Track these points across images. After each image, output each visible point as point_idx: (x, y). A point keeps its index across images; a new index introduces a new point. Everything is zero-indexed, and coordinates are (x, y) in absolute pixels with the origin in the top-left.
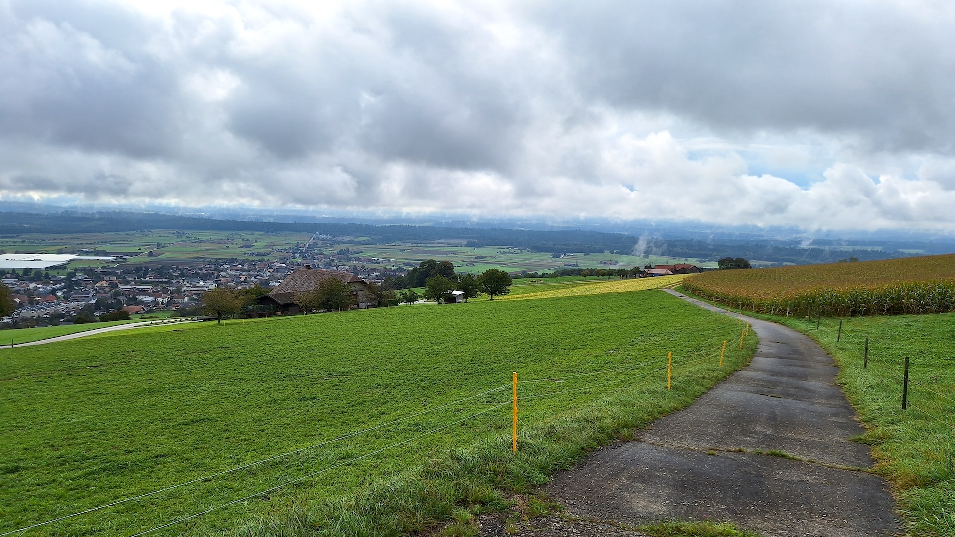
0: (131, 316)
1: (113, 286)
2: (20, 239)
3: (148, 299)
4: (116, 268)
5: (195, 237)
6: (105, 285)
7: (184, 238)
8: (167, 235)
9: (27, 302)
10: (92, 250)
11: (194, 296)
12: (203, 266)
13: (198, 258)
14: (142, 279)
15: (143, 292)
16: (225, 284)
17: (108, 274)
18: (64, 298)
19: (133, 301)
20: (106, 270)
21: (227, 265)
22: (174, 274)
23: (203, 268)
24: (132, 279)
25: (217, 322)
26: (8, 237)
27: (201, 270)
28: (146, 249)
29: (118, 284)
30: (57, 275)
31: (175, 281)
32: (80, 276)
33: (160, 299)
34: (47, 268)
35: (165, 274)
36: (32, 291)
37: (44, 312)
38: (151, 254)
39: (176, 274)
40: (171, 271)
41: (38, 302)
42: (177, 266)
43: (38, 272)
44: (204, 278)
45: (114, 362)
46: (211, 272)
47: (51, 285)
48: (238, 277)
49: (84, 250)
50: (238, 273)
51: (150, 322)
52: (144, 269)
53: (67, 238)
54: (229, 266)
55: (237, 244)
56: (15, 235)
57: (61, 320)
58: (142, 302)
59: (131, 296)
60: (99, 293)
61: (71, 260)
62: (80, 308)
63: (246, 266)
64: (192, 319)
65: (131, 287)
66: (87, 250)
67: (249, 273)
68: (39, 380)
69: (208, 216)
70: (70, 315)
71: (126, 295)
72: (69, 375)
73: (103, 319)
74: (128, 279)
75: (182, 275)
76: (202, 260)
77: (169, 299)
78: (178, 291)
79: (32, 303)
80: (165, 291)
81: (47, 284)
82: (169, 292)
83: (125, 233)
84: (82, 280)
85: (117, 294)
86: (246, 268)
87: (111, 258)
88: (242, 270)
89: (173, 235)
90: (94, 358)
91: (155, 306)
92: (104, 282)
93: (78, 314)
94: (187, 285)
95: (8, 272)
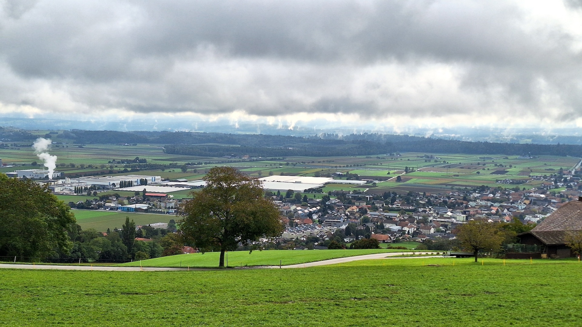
0: (380, 245)
1: (363, 211)
2: (285, 161)
3: (395, 228)
4: (367, 193)
5: (444, 162)
6: (355, 211)
7: (432, 162)
8: (416, 158)
9: (288, 224)
10: (345, 173)
11: (441, 228)
12: (451, 193)
13: (447, 185)
14: (390, 206)
15: (390, 220)
16: (474, 215)
17: (359, 199)
18: (319, 221)
19: (381, 228)
20: (356, 195)
21: (477, 194)
22: (421, 202)
23: (451, 196)
24: (381, 205)
25: (472, 260)
26: (275, 160)
27: (449, 198)
28: (394, 173)
29: (367, 209)
30: (313, 198)
31: (422, 209)
32: (333, 200)
33: (406, 229)
34: (305, 191)
35: (412, 202)
36: (293, 213)
37: (301, 235)
38: (399, 179)
39: (423, 202)
40: (419, 198)
41: (297, 225)
42: (425, 194)
43: (298, 194)
44: (453, 207)
45: (377, 296)
46: (460, 201)
47: (309, 208)
48: (488, 208)
49: (338, 173)
50: (489, 204)
51: (401, 254)
52: (392, 195)
53: (324, 161)
54: (480, 195)
55: (488, 169)
56: (281, 158)
57: (315, 244)
58: (389, 231)
59: (379, 224)
60: (350, 218)
61: (326, 184)
62: (332, 233)
63: (498, 195)
64: (444, 253)
65: (379, 214)
66: (341, 174)
67: (501, 204)
68: (311, 307)
69: (459, 138)
70: (323, 240)
71: (374, 222)
72: (337, 305)
73: (356, 246)
74: (376, 205)
75: (429, 203)
76: (450, 187)
77: (415, 229)
78: (425, 221)
79: (292, 224)
80: (411, 219)
81: (304, 206)
82: (416, 222)
83: (376, 156)
84: (335, 204)
85: (366, 221)
86: (498, 197)
87: (362, 182)
88: (494, 200)
89: (421, 159)
90: (356, 288)
91: (401, 236)
92: (354, 207)
93: (331, 239)
94: (434, 215)
95: (274, 194)
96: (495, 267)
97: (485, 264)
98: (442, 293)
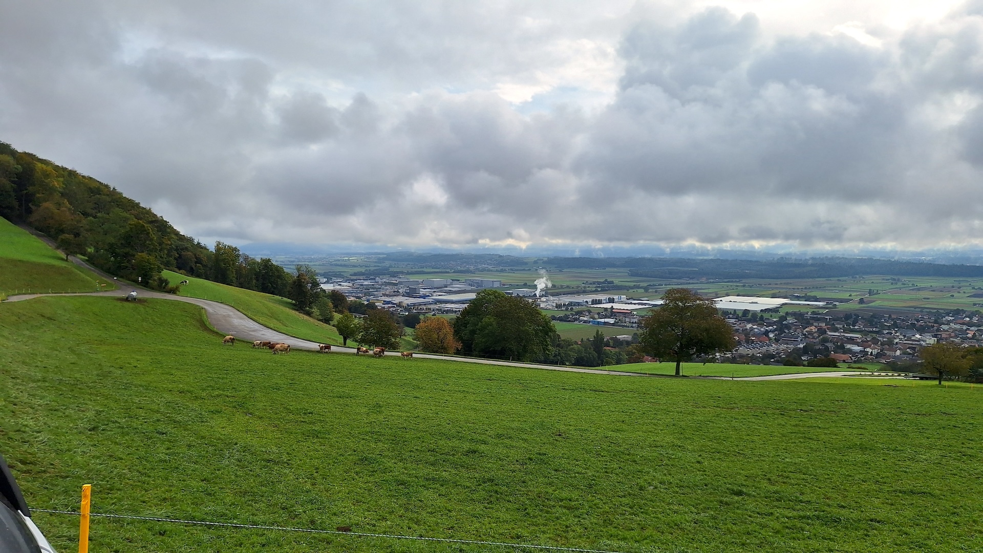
0: (838, 364)
1: (822, 331)
2: (742, 283)
3: (856, 348)
4: (826, 314)
5: (913, 285)
6: (814, 330)
7: (899, 285)
8: (880, 281)
9: (744, 340)
10: (803, 295)
11: (908, 350)
12: (920, 316)
13: (915, 308)
14: (851, 327)
15: (852, 341)
16: (946, 339)
17: (817, 320)
18: (775, 339)
19: (841, 349)
20: (815, 316)
21: (950, 318)
22: (886, 324)
23: (920, 319)
24: (841, 326)
25: (937, 382)
26: (732, 282)
27: (918, 321)
28: (857, 295)
29: (827, 330)
30: (770, 318)
31: (887, 331)
32: (790, 320)
33: (868, 349)
34: (762, 311)
35: (876, 323)
36: (749, 331)
37: (758, 352)
38: (861, 301)
39: (888, 324)
40: (883, 320)
41: (753, 342)
42: (890, 316)
43: (754, 314)
44: (921, 330)
45: (824, 409)
46: (931, 324)
47: (765, 326)
48: (965, 332)
49: (796, 295)
50: (965, 327)
51: (859, 373)
52: (854, 317)
53: (781, 284)
54: (954, 318)
55: (964, 292)
56: (737, 280)
57: (771, 360)
58: (850, 351)
59: (839, 344)
60: (808, 337)
61: (783, 304)
62: (789, 351)
63: (975, 320)
64: (906, 375)
65: (839, 334)
66: (799, 295)
67: (979, 328)
68: (756, 414)
69: (930, 260)
70: (780, 357)
71: (834, 342)
72: (782, 414)
73: (811, 364)
74: (836, 326)
75: (895, 325)
76: (919, 310)
77: (879, 351)
78: (890, 343)
79: (748, 341)
80: (875, 341)
81: (761, 325)
82: (880, 343)
83: (837, 279)
84: (792, 323)
85: (825, 340)
87: (821, 304)
88: (970, 324)
89: (887, 281)
90: (804, 401)
91: (863, 357)
92: (813, 328)
93: (787, 356)
94: (900, 337)
95: (731, 312)
96: (960, 390)
97: (949, 387)
98: (894, 412)
